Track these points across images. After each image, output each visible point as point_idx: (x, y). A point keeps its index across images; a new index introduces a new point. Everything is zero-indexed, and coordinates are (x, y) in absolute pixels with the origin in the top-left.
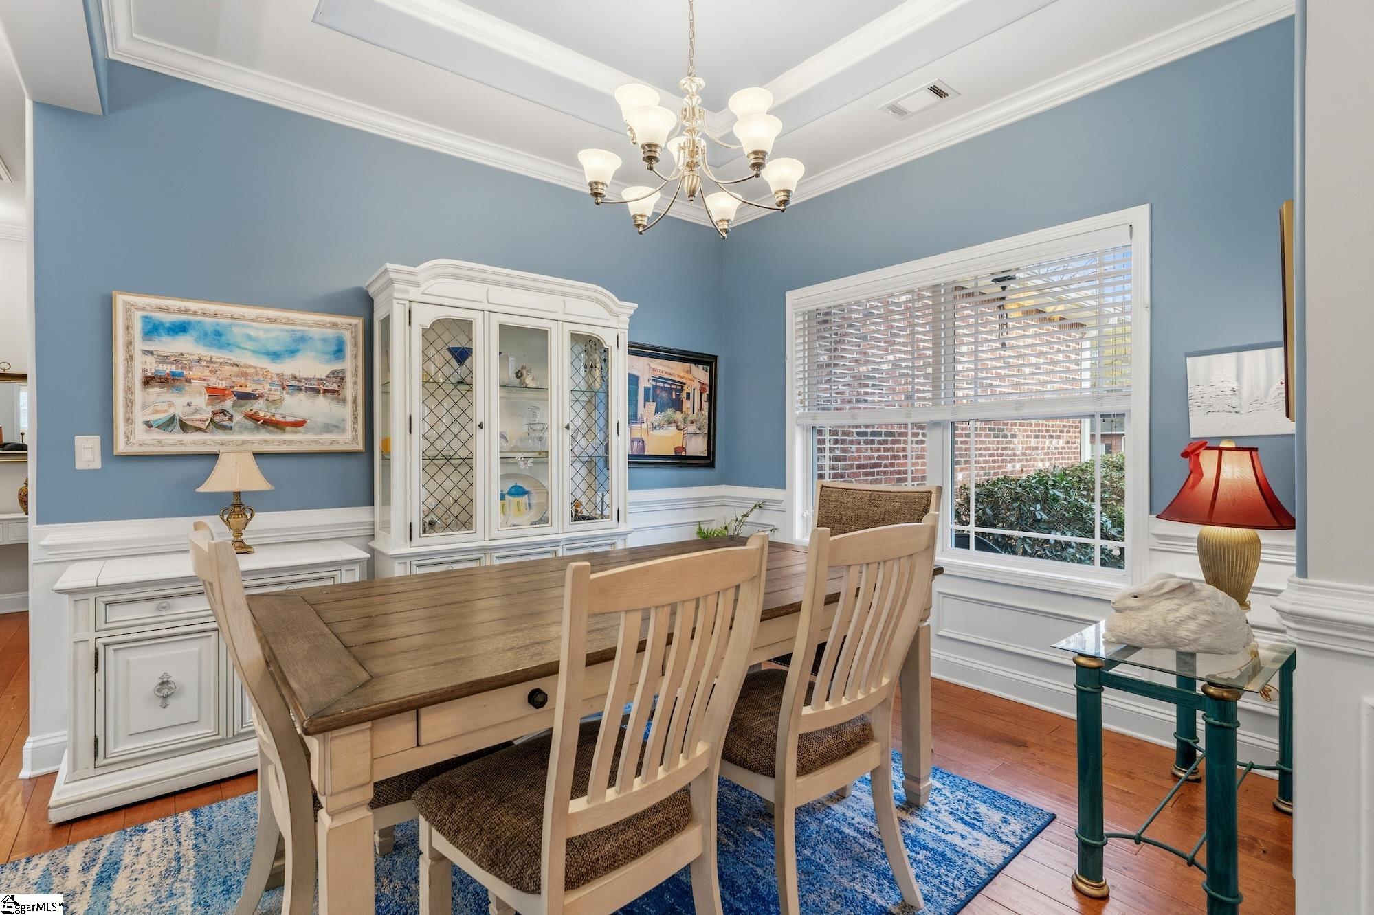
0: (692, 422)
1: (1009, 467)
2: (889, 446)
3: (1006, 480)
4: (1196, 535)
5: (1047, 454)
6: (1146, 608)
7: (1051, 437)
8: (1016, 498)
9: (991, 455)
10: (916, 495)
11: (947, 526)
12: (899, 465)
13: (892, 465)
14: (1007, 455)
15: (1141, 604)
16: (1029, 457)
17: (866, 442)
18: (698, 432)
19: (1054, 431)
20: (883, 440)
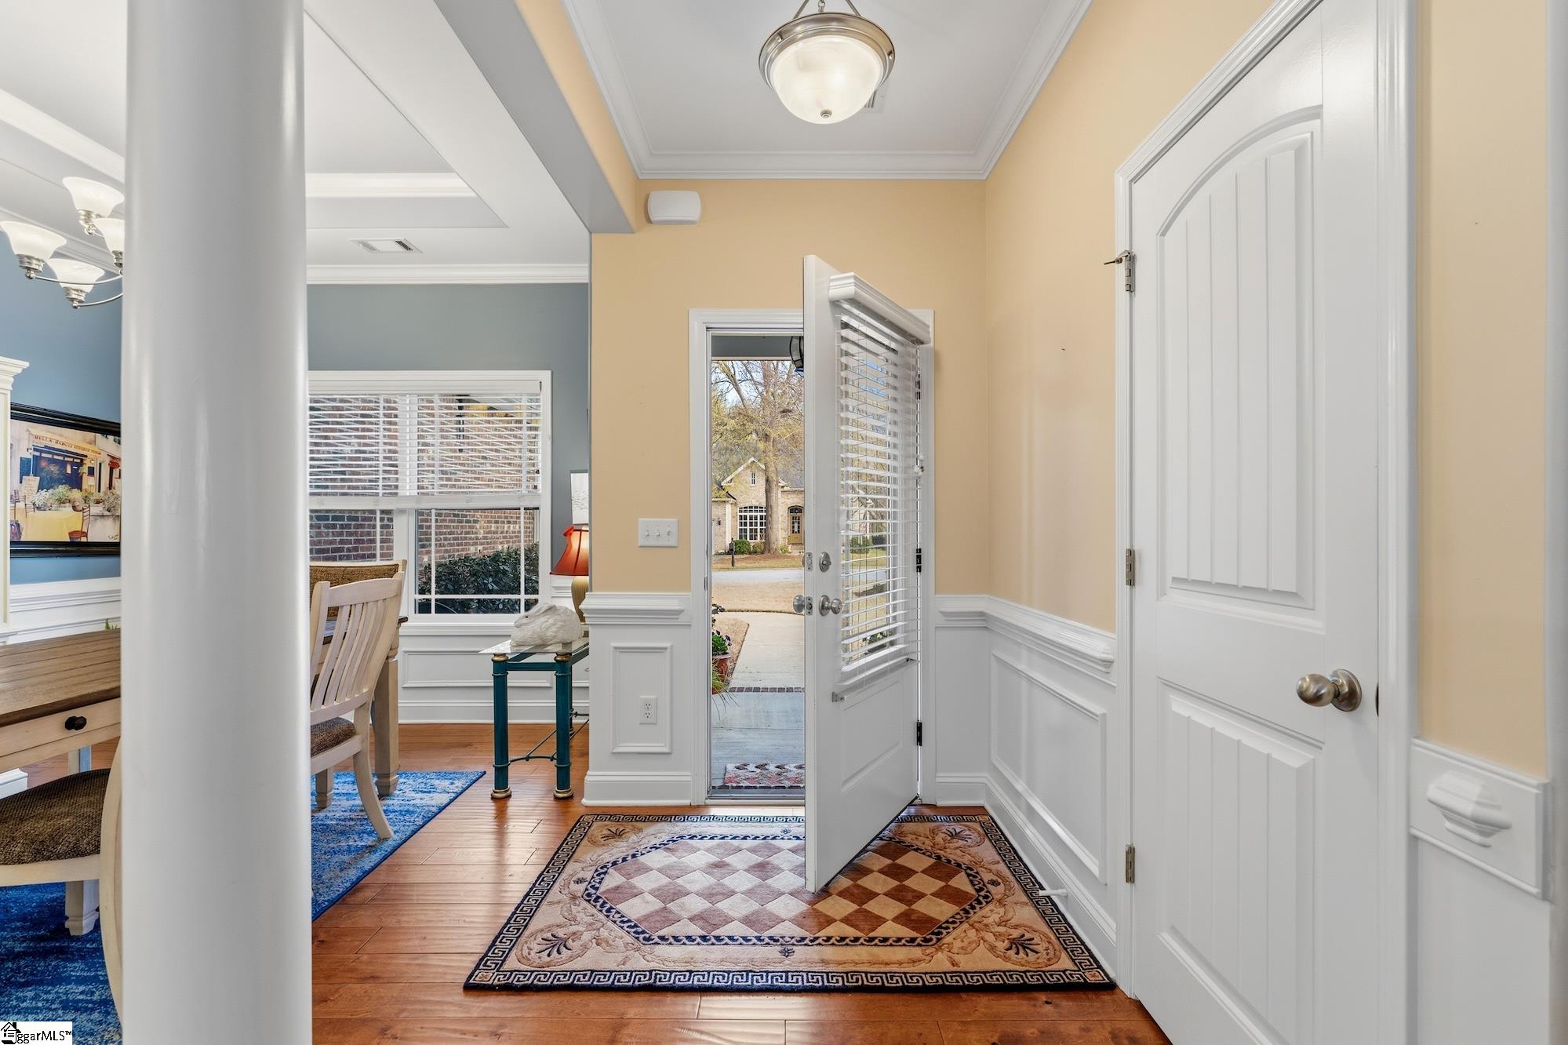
0: (98, 502)
1: (472, 549)
2: (352, 530)
3: (467, 559)
4: (570, 585)
5: (504, 537)
6: (532, 622)
7: (509, 522)
8: (474, 574)
9: (455, 539)
10: (385, 568)
11: (410, 597)
12: (363, 549)
13: (356, 549)
14: (470, 539)
15: (529, 621)
16: (489, 541)
17: (327, 527)
18: (107, 513)
19: (512, 517)
20: (346, 525)
